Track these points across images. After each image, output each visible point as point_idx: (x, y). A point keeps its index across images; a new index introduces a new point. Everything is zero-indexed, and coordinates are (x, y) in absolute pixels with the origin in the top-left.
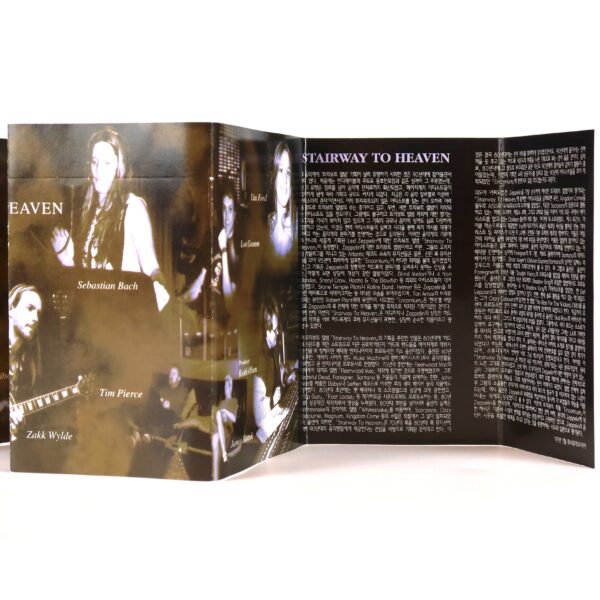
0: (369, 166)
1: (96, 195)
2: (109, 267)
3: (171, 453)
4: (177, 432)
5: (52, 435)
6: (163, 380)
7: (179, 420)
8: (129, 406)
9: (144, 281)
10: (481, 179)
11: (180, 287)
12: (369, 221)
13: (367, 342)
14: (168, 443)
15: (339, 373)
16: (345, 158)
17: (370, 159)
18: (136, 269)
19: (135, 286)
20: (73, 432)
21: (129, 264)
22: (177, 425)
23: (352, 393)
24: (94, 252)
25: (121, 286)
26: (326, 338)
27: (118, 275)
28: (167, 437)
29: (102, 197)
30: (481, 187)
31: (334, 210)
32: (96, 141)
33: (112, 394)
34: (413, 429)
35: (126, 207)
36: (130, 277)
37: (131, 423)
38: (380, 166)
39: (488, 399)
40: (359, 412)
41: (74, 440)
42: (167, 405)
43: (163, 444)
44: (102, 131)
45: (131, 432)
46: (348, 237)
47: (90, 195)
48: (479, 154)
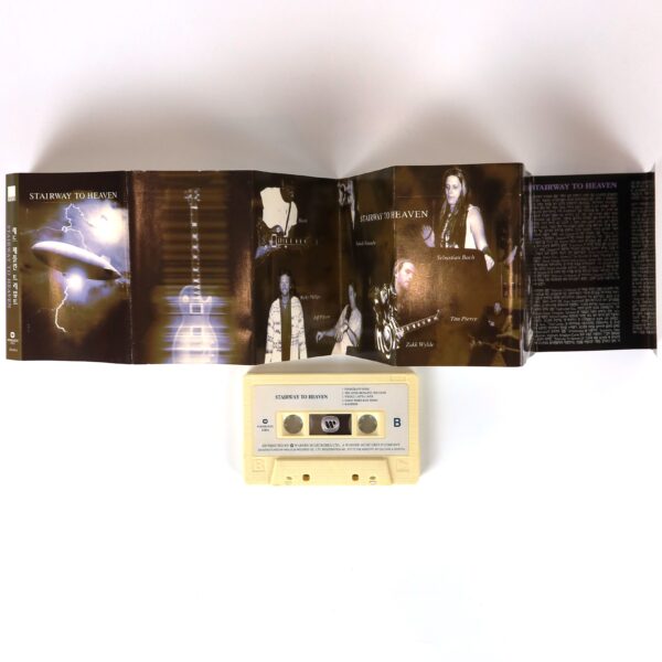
0: (571, 191)
1: (449, 205)
2: (456, 247)
3: (494, 352)
4: (499, 340)
5: (421, 344)
6: (490, 310)
7: (501, 333)
8: (468, 326)
9: (478, 254)
10: (635, 196)
11: (501, 256)
12: (571, 222)
13: (571, 292)
14: (493, 346)
15: (555, 311)
16: (556, 187)
17: (571, 187)
18: (474, 247)
19: (473, 258)
20: (434, 342)
21: (469, 244)
22: (499, 336)
23: (563, 322)
24: (447, 239)
25: (464, 257)
26: (547, 290)
27: (463, 251)
28: (492, 342)
29: (452, 206)
30: (635, 201)
31: (551, 217)
32: (448, 175)
33: (457, 319)
34: (598, 341)
35: (467, 212)
36: (470, 252)
37: (470, 335)
38: (577, 191)
39: (640, 323)
40: (567, 333)
41: (434, 347)
42: (492, 324)
43: (489, 347)
44: (452, 170)
45: (470, 341)
46: (559, 232)
47: (444, 206)
48: (633, 183)
